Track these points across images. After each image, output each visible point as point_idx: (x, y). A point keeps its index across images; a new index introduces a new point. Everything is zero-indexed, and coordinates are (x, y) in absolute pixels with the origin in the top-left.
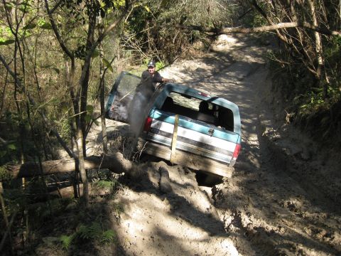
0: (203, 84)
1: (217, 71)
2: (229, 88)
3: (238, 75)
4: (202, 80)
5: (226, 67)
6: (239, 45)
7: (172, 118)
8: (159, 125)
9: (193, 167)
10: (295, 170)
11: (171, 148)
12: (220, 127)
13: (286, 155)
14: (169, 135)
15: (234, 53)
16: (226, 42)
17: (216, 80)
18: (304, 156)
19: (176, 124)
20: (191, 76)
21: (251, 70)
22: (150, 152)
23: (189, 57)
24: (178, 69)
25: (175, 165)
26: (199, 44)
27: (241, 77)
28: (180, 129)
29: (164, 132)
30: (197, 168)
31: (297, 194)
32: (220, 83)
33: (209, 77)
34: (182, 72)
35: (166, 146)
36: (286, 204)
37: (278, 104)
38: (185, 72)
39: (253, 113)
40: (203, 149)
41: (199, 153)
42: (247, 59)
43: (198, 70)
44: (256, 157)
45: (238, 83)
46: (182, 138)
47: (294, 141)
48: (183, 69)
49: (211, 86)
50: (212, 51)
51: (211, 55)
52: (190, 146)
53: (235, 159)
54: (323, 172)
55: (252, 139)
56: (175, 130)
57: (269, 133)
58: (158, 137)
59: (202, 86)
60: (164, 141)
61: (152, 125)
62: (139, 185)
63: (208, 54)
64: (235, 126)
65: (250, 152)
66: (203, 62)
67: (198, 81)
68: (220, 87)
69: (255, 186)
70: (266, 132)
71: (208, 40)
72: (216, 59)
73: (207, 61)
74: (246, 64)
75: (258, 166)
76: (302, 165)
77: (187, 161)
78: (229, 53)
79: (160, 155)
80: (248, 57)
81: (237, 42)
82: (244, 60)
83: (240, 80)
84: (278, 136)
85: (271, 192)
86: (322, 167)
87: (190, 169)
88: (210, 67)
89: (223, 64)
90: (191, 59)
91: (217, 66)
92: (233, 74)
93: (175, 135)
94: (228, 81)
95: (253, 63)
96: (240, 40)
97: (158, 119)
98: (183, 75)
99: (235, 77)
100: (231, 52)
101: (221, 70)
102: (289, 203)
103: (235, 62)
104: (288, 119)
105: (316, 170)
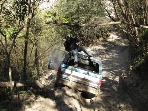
0: (100, 55)
1: (108, 50)
2: (112, 57)
3: (117, 51)
4: (100, 53)
5: (112, 48)
6: (119, 38)
7: (70, 67)
8: (64, 70)
9: (80, 89)
10: (129, 92)
11: (69, 80)
12: (94, 72)
13: (127, 84)
14: (69, 75)
15: (116, 42)
16: (113, 37)
17: (107, 53)
18: (134, 85)
19: (72, 70)
20: (95, 52)
21: (123, 49)
22: (60, 82)
23: (97, 45)
24: (91, 49)
25: (71, 88)
26: (101, 39)
27: (118, 52)
28: (74, 72)
29: (67, 73)
30: (81, 90)
31: (125, 102)
32: (108, 55)
33: (104, 52)
34: (92, 50)
35: (68, 80)
36: (118, 106)
37: (130, 62)
38: (93, 50)
39: (119, 67)
40: (85, 81)
41: (83, 83)
42: (122, 44)
43: (99, 50)
44: (116, 86)
45: (116, 54)
46: (75, 76)
47: (132, 78)
48: (93, 49)
49: (104, 56)
50: (107, 41)
51: (106, 43)
52: (79, 80)
53: (100, 86)
54: (141, 92)
55: (117, 78)
56: (72, 72)
57: (123, 76)
58: (64, 76)
59: (100, 56)
60: (67, 78)
61: (61, 70)
62: (47, 95)
63: (105, 43)
64: (99, 71)
65: (114, 84)
66: (102, 46)
67: (98, 54)
68: (108, 57)
69: (108, 99)
70: (123, 75)
71: (105, 37)
72: (108, 45)
73: (104, 46)
74: (121, 46)
75: (116, 90)
76: (132, 89)
77: (77, 86)
78: (114, 42)
79: (65, 84)
80: (122, 43)
81: (118, 37)
82: (121, 45)
83: (117, 53)
84: (126, 76)
85: (114, 101)
86: (141, 89)
87: (78, 90)
88: (105, 48)
89: (111, 46)
90: (98, 45)
91: (108, 48)
92: (114, 51)
93: (72, 75)
94: (112, 54)
95: (124, 46)
96: (119, 36)
97: (64, 68)
98: (92, 52)
99: (115, 52)
100: (115, 42)
101: (109, 49)
102: (119, 106)
103: (116, 46)
104: (131, 69)
105: (137, 91)
